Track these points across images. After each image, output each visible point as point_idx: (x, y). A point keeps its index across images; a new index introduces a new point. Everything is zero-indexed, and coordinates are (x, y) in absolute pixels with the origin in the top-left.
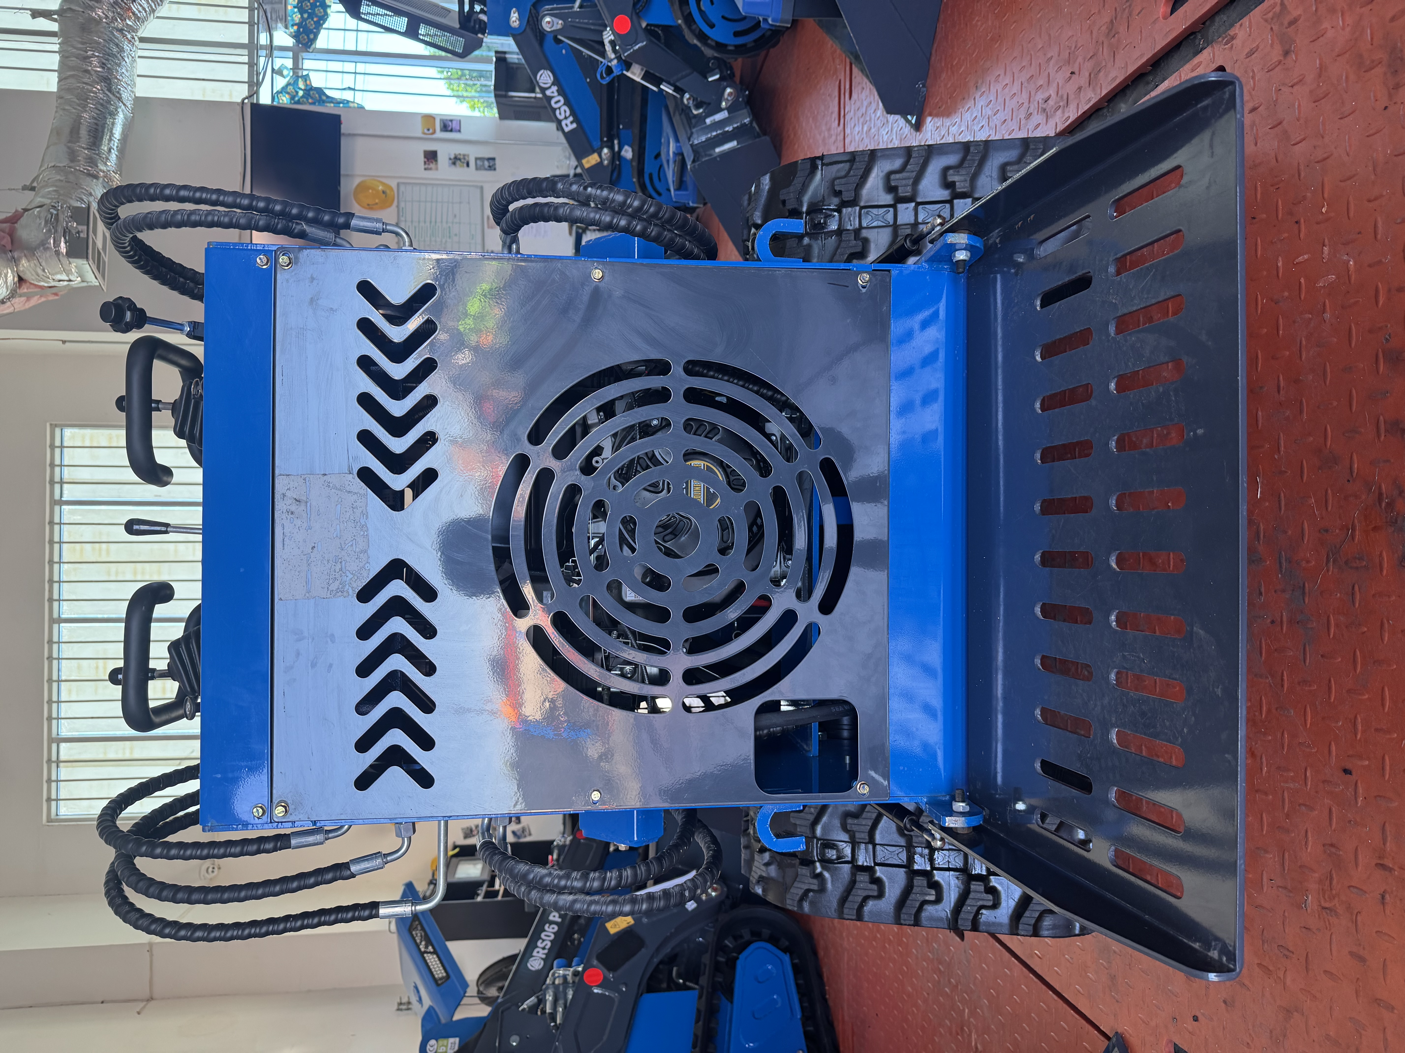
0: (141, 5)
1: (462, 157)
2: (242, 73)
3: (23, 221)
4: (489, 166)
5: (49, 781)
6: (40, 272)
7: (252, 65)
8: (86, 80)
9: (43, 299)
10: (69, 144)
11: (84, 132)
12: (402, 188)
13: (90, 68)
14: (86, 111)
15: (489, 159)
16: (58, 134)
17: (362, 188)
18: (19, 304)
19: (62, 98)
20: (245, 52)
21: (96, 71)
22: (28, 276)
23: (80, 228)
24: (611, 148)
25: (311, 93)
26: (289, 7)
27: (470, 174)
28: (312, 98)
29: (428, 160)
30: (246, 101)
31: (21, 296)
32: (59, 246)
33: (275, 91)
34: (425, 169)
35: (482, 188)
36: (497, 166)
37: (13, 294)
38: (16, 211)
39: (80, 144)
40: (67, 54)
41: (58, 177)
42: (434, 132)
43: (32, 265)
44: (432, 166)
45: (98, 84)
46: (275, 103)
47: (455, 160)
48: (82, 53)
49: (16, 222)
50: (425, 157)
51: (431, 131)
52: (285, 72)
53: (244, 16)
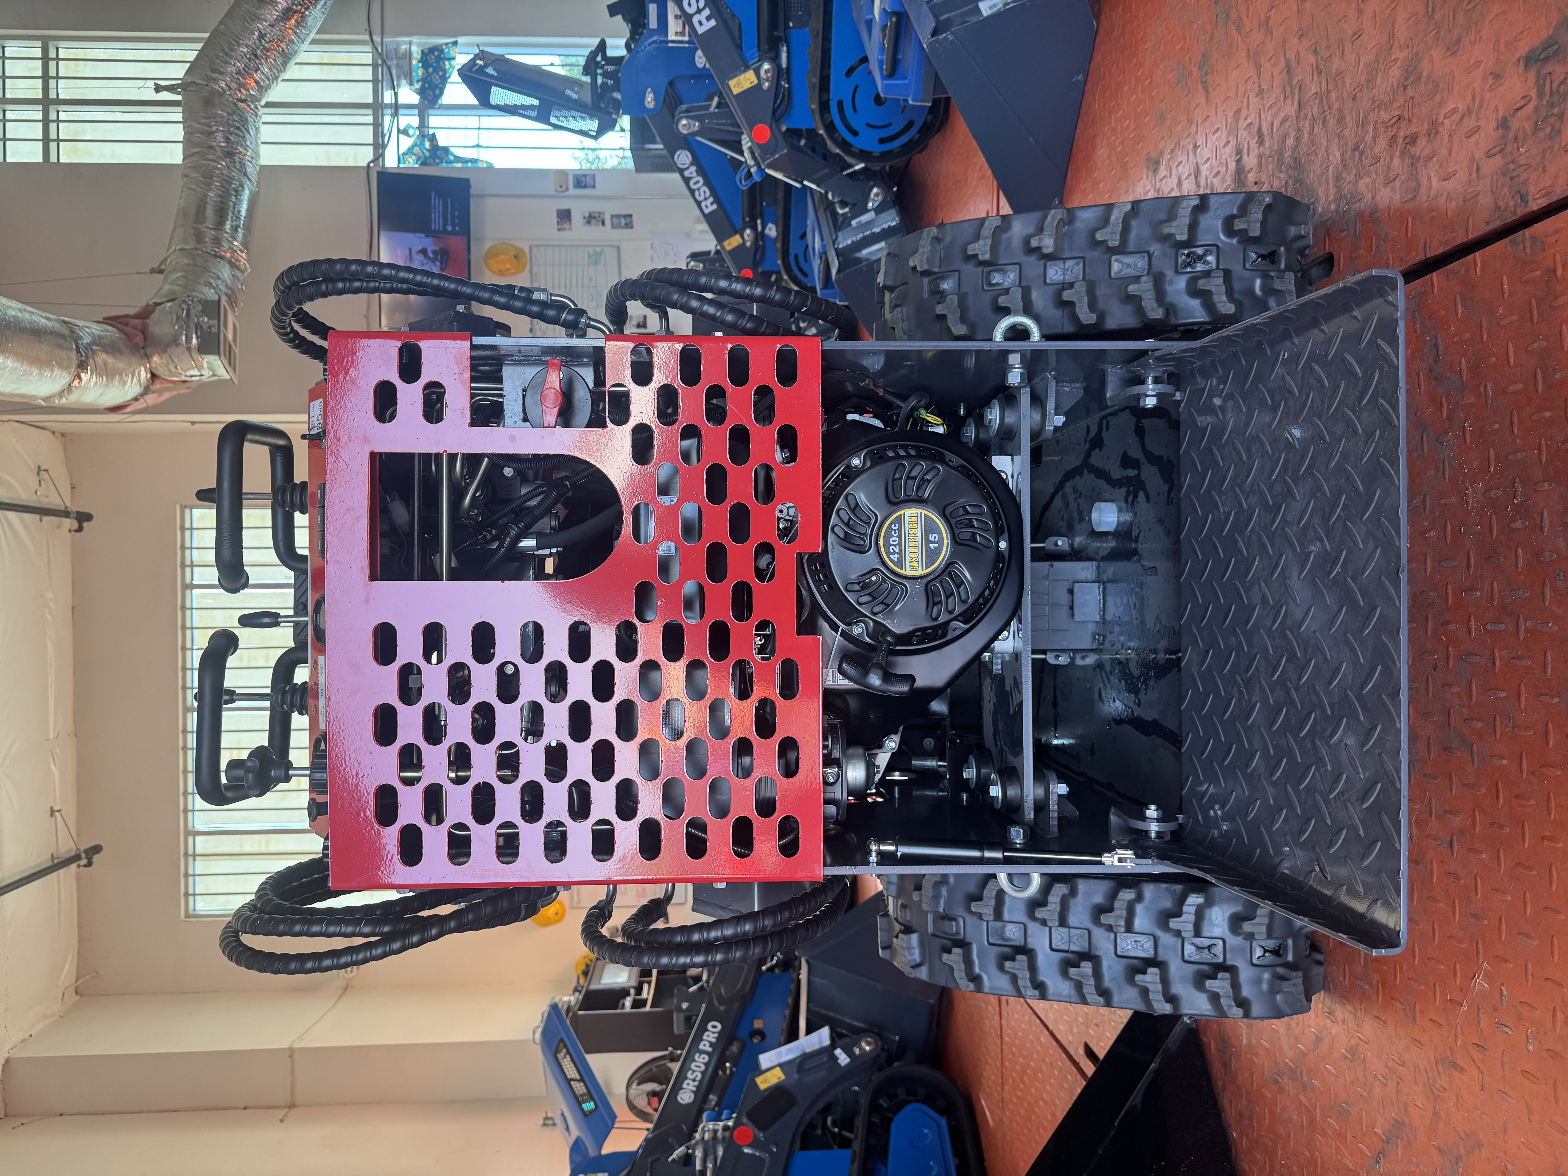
0: (263, 74)
1: (597, 215)
2: (368, 134)
3: (155, 316)
4: (626, 224)
5: (186, 875)
6: (172, 368)
7: (377, 125)
8: (211, 157)
9: (175, 393)
10: (196, 226)
11: (210, 212)
12: (535, 251)
13: (214, 144)
14: (211, 190)
15: (626, 216)
16: (185, 215)
17: (492, 253)
18: (151, 399)
19: (187, 176)
20: (370, 112)
21: (221, 146)
22: (161, 372)
23: (212, 322)
24: (754, 227)
25: (438, 153)
26: (414, 62)
27: (606, 233)
28: (439, 158)
29: (561, 220)
30: (372, 165)
31: (153, 392)
32: (191, 342)
33: (401, 153)
34: (559, 230)
35: (618, 248)
36: (634, 223)
37: (146, 391)
38: (148, 305)
39: (207, 225)
40: (191, 130)
41: (186, 261)
42: (567, 189)
43: (164, 361)
44: (566, 226)
45: (223, 159)
46: (401, 165)
47: (591, 219)
48: (206, 128)
49: (148, 317)
50: (558, 216)
51: (563, 188)
52: (411, 132)
53: (368, 73)
